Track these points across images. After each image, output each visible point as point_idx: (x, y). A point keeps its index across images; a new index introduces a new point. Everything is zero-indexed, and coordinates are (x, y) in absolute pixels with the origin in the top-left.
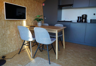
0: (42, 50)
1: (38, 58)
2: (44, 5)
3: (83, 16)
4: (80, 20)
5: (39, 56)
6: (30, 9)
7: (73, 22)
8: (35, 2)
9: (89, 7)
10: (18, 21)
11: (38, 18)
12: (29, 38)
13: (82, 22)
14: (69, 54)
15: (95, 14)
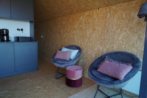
15: (18, 29)
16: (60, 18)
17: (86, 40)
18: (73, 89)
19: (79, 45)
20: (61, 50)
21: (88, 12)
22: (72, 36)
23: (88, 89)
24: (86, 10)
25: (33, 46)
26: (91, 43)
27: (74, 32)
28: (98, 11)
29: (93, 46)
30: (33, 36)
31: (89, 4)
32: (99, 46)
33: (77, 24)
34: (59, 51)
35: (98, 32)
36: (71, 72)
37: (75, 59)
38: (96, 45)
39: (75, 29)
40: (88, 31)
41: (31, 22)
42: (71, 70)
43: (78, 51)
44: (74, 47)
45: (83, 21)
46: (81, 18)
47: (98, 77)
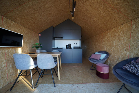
0: (43, 75)
1: (40, 86)
2: (40, 35)
3: (69, 44)
4: (67, 47)
5: (41, 83)
6: (27, 37)
7: (64, 48)
8: (32, 31)
9: (72, 39)
10: (11, 49)
11: (37, 45)
12: (30, 66)
13: (69, 48)
14: (66, 72)
15: (75, 44)
16: (95, 37)
17: (113, 48)
18: (102, 80)
19: (107, 51)
20: (94, 53)
21: (113, 29)
22: (102, 46)
23: (114, 83)
24: (112, 28)
25: (80, 51)
26: (118, 49)
27: (104, 43)
28: (122, 27)
29: (119, 51)
30: (80, 46)
31: (114, 24)
32: (125, 51)
33: (105, 38)
34: (93, 54)
35: (124, 41)
36: (99, 67)
37: (104, 59)
38: (122, 51)
39: (104, 41)
40: (114, 41)
41: (80, 40)
42: (100, 66)
43: (106, 54)
44: (104, 52)
45: (110, 35)
46: (109, 34)
47: (121, 75)
